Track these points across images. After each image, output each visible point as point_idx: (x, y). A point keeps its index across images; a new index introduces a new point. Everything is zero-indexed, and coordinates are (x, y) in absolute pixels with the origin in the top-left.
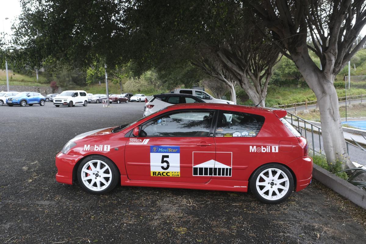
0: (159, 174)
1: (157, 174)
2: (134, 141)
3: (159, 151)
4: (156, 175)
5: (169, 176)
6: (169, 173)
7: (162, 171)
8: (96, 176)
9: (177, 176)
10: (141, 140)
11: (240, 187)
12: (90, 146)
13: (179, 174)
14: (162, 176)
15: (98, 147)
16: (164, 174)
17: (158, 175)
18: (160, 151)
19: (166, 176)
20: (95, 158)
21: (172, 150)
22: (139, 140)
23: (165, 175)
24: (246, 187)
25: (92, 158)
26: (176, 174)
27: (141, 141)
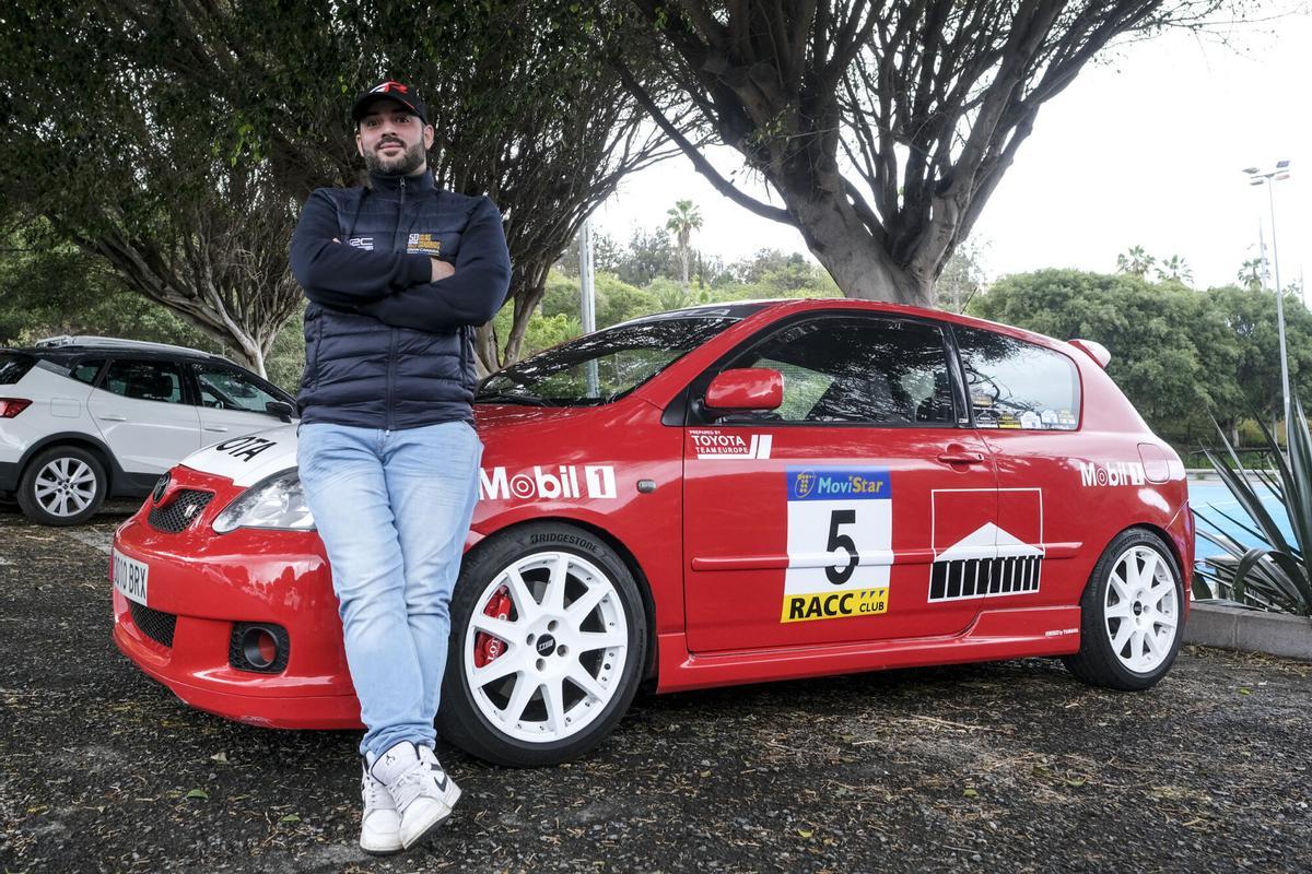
0: (815, 607)
1: (805, 609)
2: (712, 445)
3: (820, 491)
4: (801, 616)
5: (850, 611)
6: (851, 595)
7: (825, 588)
8: (541, 653)
9: (878, 612)
10: (739, 440)
11: (1061, 633)
12: (509, 475)
13: (885, 599)
14: (825, 616)
15: (552, 478)
16: (835, 605)
17: (811, 611)
18: (824, 490)
19: (840, 614)
20: (543, 538)
21: (867, 486)
22: (731, 437)
23: (835, 613)
24: (1076, 630)
25: (527, 540)
26: (876, 599)
27: (741, 445)
